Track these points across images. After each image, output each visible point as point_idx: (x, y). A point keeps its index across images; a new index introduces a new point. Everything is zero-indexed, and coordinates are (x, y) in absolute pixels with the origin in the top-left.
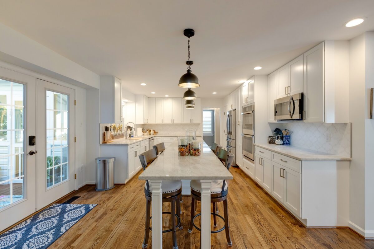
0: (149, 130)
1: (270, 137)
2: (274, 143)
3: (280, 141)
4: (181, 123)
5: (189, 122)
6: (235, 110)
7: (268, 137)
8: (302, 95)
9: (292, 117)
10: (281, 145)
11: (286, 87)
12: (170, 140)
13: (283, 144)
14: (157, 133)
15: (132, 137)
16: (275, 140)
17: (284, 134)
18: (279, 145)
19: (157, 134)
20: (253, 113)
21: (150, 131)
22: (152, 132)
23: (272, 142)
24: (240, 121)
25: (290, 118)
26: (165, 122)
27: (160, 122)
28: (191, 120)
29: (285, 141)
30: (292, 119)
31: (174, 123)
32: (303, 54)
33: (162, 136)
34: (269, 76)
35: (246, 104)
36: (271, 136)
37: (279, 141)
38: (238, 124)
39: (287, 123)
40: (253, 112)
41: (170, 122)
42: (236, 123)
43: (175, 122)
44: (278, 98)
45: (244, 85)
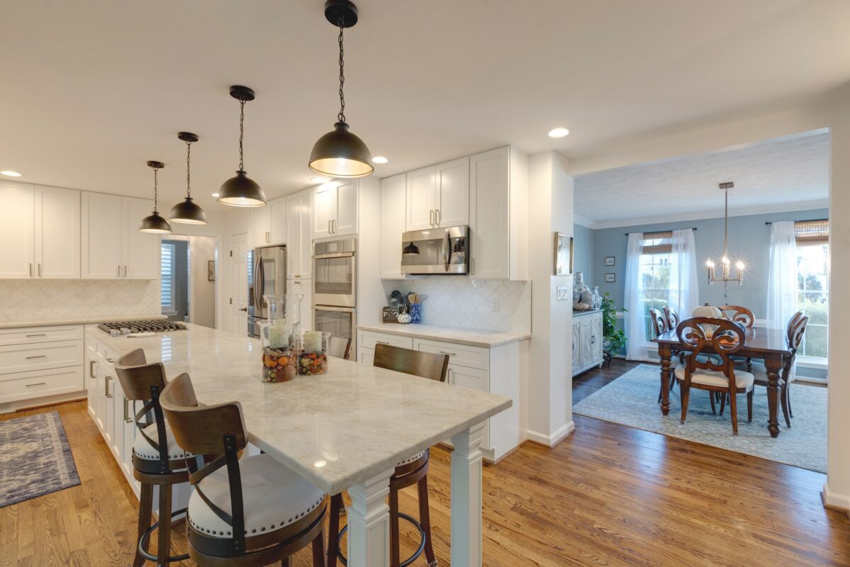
1: (385, 309)
2: (395, 321)
3: (407, 316)
4: (78, 277)
5: (112, 275)
6: (285, 246)
7: (382, 308)
8: (468, 230)
9: (447, 269)
10: (408, 323)
11: (431, 211)
13: (412, 322)
16: (396, 315)
17: (412, 302)
18: (405, 323)
20: (353, 258)
23: (389, 318)
24: (301, 274)
25: (445, 272)
28: (123, 270)
29: (414, 315)
30: (448, 272)
31: (45, 277)
32: (469, 156)
34: (383, 181)
35: (330, 235)
36: (388, 308)
37: (404, 317)
38: (296, 283)
39: (413, 281)
40: (353, 255)
41: (24, 274)
42: (285, 279)
43: (48, 274)
44: (408, 230)
45: (319, 189)
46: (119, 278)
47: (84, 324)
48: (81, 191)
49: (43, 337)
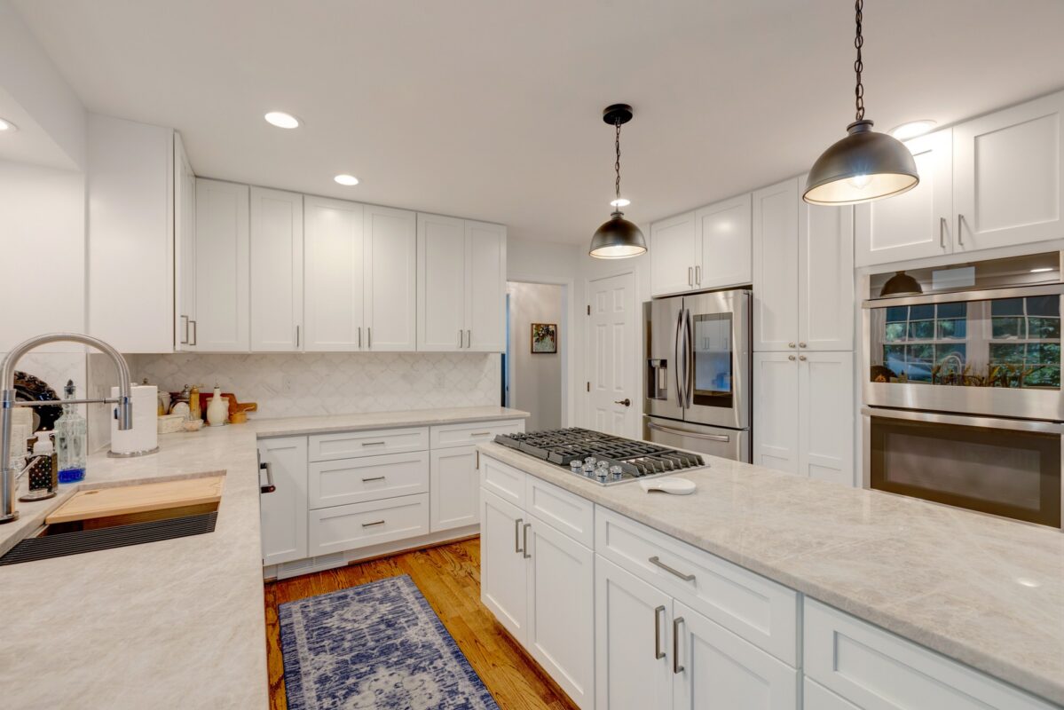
0: (195, 399)
4: (412, 349)
5: (452, 345)
6: (749, 287)
12: (361, 451)
14: (252, 408)
15: (74, 475)
19: (251, 416)
21: (205, 399)
22: (218, 408)
24: (812, 340)
26: (314, 344)
27: (286, 344)
28: (465, 337)
31: (374, 349)
33: (308, 434)
38: (794, 360)
41: (350, 345)
42: (751, 351)
43: (380, 345)
46: (461, 350)
47: (430, 425)
48: (417, 212)
49: (381, 447)
